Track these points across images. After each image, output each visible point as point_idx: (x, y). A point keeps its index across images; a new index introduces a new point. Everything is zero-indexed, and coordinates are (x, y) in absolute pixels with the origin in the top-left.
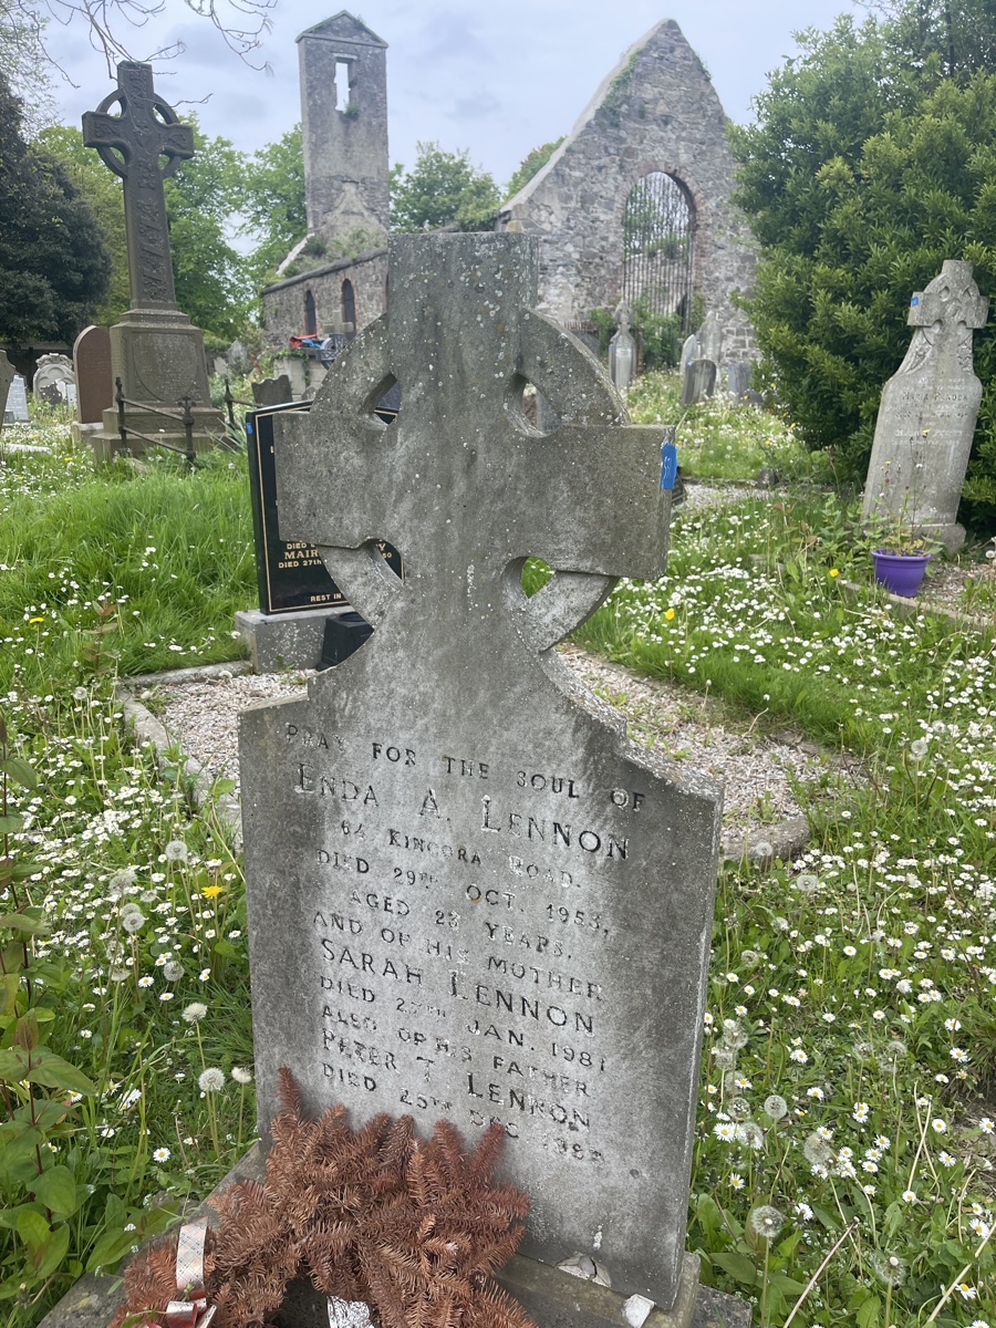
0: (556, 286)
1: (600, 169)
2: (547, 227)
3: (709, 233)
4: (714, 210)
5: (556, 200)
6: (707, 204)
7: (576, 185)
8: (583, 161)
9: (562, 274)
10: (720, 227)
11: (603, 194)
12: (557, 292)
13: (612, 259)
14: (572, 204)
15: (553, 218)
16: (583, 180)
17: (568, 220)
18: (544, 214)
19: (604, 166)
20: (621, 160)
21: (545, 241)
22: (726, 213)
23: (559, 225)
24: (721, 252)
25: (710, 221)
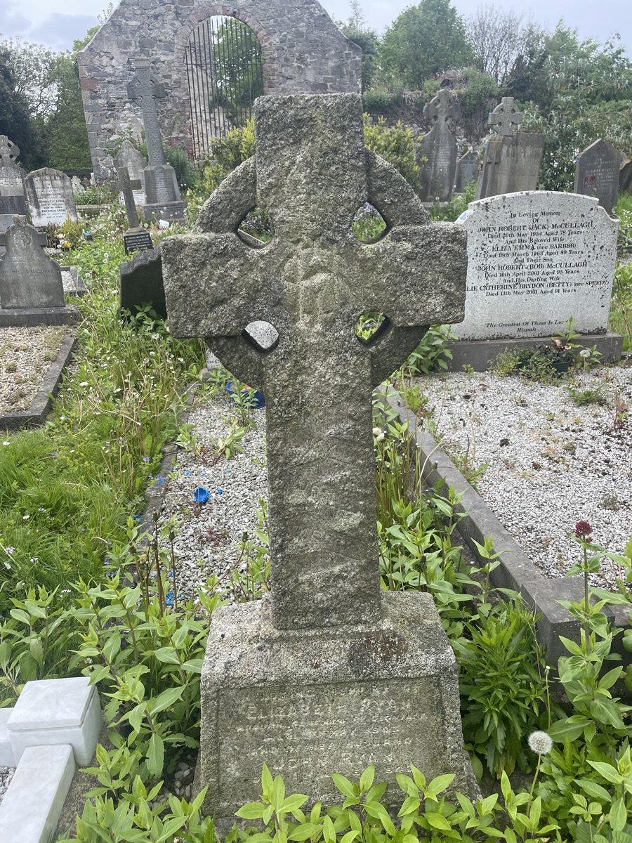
0: (125, 121)
1: (156, 17)
2: (109, 70)
3: (275, 66)
4: (279, 44)
5: (115, 46)
6: (272, 40)
7: (133, 33)
8: (139, 12)
9: (130, 109)
10: (286, 60)
11: (162, 38)
12: (127, 125)
13: (177, 94)
14: (132, 49)
15: (114, 62)
16: (140, 28)
17: (129, 62)
18: (105, 60)
19: (160, 15)
20: (176, 8)
21: (109, 82)
22: (292, 46)
23: (121, 67)
24: (289, 82)
25: (276, 55)
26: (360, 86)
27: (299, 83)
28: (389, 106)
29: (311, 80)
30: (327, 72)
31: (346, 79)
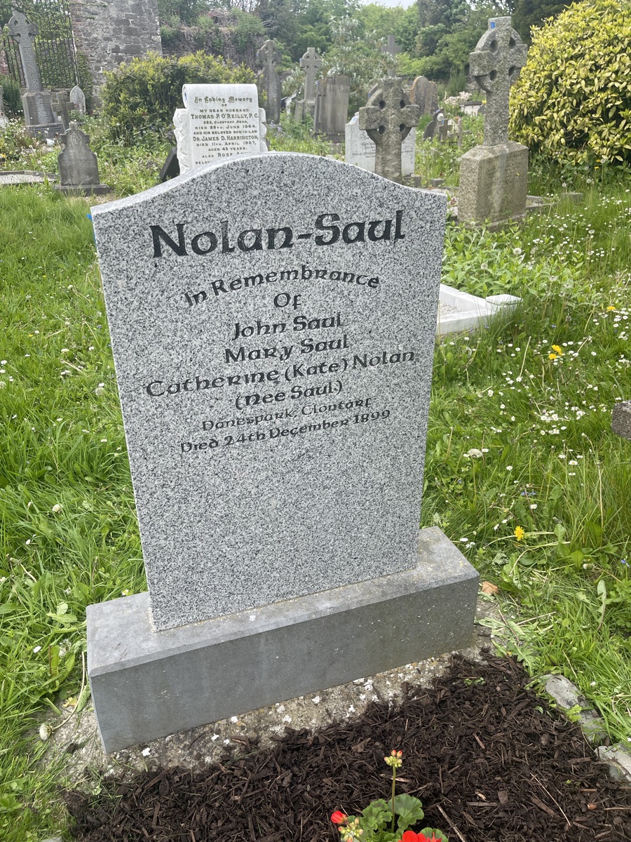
26: (158, 23)
27: (104, 19)
28: (171, 39)
29: (115, 16)
30: (127, 9)
31: (145, 16)
